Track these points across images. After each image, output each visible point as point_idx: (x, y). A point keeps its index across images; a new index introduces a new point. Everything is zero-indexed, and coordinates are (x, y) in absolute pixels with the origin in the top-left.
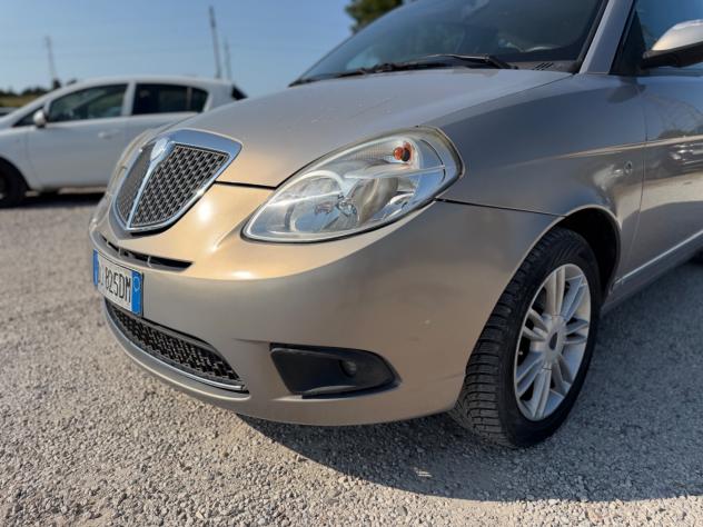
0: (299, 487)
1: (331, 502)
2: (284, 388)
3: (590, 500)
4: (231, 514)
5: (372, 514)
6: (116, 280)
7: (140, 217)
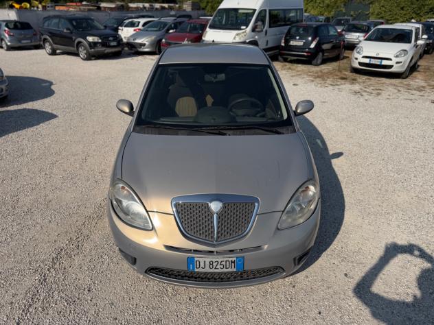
6: (223, 263)
7: (223, 236)
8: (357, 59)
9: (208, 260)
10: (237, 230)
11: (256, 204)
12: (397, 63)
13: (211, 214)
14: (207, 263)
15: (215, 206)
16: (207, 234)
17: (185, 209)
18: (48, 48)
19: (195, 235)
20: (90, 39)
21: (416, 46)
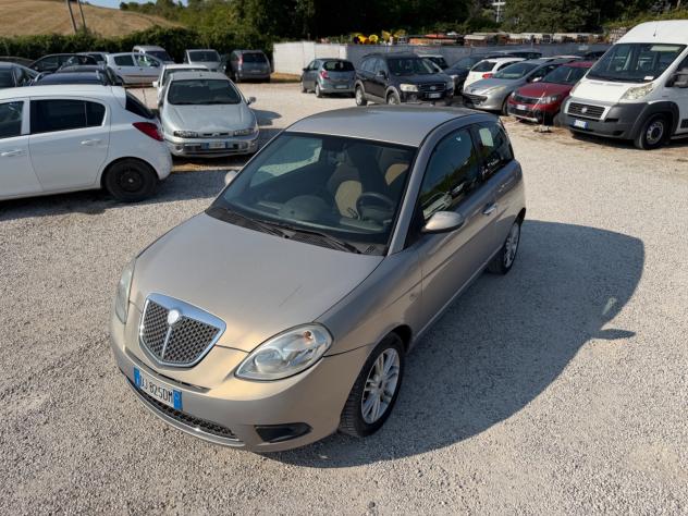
0: (267, 475)
1: (284, 480)
2: (259, 439)
3: (396, 458)
4: (240, 494)
5: (303, 483)
6: (160, 391)
7: (170, 357)
9: (148, 380)
11: (220, 332)
16: (157, 348)
18: (359, 97)
20: (404, 87)
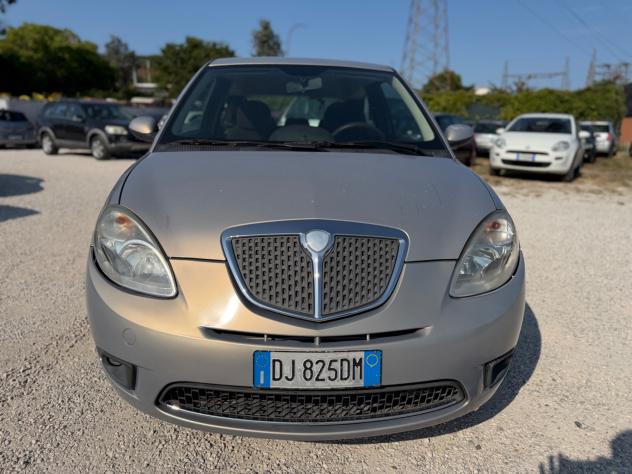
6: (334, 366)
7: (334, 304)
8: (498, 155)
9: (300, 359)
10: (364, 292)
11: (401, 241)
12: (558, 158)
13: (306, 256)
14: (299, 367)
15: (315, 243)
16: (299, 299)
17: (250, 248)
18: (47, 145)
19: (273, 302)
20: (111, 130)
21: (579, 139)
